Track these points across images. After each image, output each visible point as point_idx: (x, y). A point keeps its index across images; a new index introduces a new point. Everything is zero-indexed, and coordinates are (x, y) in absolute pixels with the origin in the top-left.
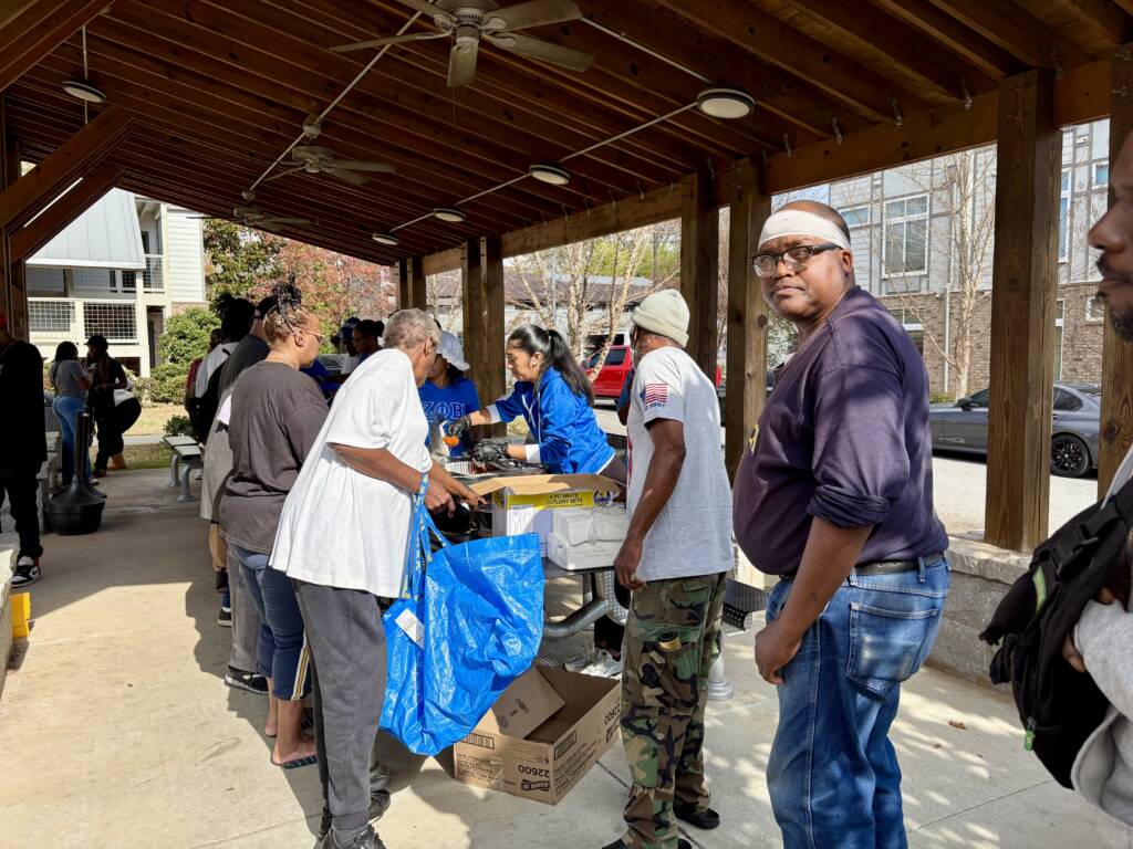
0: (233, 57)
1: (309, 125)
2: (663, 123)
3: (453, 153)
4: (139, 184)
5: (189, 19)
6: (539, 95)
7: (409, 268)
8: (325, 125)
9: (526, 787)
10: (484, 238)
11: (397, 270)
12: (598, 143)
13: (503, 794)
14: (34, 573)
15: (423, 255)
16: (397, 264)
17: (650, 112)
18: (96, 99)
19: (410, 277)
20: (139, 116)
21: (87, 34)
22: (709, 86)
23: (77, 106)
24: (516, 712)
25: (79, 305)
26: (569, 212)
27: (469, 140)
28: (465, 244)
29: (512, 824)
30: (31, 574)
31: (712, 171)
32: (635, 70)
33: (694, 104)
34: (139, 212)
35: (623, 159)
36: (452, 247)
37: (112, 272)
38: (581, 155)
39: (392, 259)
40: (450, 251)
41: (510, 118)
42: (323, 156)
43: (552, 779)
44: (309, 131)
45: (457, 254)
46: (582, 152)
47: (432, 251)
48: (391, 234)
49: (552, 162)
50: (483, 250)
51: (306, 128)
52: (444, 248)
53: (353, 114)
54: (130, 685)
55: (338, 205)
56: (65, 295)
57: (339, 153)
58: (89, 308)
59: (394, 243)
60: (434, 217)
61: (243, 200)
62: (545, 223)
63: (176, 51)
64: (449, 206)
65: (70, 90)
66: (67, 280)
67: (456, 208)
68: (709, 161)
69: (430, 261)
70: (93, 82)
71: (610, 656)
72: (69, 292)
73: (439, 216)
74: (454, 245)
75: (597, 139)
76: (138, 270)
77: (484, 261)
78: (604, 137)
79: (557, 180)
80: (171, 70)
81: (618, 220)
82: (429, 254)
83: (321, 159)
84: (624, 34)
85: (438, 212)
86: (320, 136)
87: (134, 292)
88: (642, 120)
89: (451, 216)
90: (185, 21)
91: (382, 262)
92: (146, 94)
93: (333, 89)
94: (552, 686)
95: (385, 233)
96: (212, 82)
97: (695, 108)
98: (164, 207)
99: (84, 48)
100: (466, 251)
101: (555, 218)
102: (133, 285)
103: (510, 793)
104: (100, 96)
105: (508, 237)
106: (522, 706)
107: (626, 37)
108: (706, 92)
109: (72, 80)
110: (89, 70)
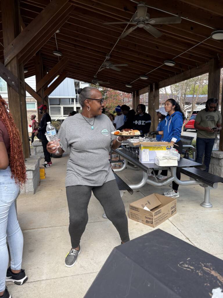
0: (88, 40)
1: (107, 56)
2: (202, 44)
3: (144, 60)
4: (72, 76)
5: (77, 31)
6: (165, 40)
7: (135, 93)
8: (111, 56)
9: (147, 222)
10: (154, 84)
11: (133, 94)
12: (183, 52)
13: (141, 223)
14: (47, 166)
15: (139, 90)
16: (133, 93)
17: (197, 41)
18: (60, 55)
19: (135, 96)
20: (70, 59)
21: (57, 39)
22: (215, 30)
23: (57, 57)
24: (147, 204)
25: (62, 107)
26: (177, 74)
27: (147, 56)
28: (149, 86)
29: (142, 231)
30: (46, 166)
31: (219, 57)
32: (192, 28)
33: (210, 37)
34: (75, 84)
35: (191, 56)
36: (146, 87)
37: (69, 99)
38: (178, 57)
39: (131, 91)
40: (146, 88)
41: (158, 48)
42: (110, 64)
43: (154, 221)
44: (107, 57)
45: (147, 89)
46: (178, 56)
47: (141, 88)
48: (130, 85)
49: (170, 60)
50: (154, 87)
51: (106, 57)
52: (144, 87)
53: (117, 52)
54: (62, 190)
55: (117, 77)
56: (59, 105)
57: (114, 62)
58: (64, 108)
59: (131, 87)
60: (140, 79)
61: (94, 78)
62: (170, 78)
63: (76, 41)
64: (144, 75)
65: (55, 54)
66: (60, 101)
67: (145, 76)
68: (218, 55)
69: (141, 91)
70: (59, 51)
71: (174, 191)
72: (60, 104)
73: (141, 78)
74: (147, 86)
75: (182, 51)
76: (74, 98)
77: (154, 90)
78: (185, 50)
79: (171, 65)
80: (75, 45)
81: (190, 75)
82: (140, 89)
83: (110, 65)
84: (187, 18)
85: (141, 77)
86: (110, 59)
87: (73, 104)
88: (195, 43)
89: (144, 78)
90: (76, 32)
91: (129, 92)
92: (71, 53)
93: (112, 45)
94: (158, 199)
95: (129, 84)
96: (84, 47)
97: (211, 38)
98: (80, 82)
99: (56, 42)
100: (149, 87)
101: (173, 76)
102: (73, 102)
103: (143, 223)
104: (61, 54)
105: (160, 83)
106: (149, 203)
107: (188, 19)
108: (213, 32)
109: (55, 51)
110: (58, 48)
